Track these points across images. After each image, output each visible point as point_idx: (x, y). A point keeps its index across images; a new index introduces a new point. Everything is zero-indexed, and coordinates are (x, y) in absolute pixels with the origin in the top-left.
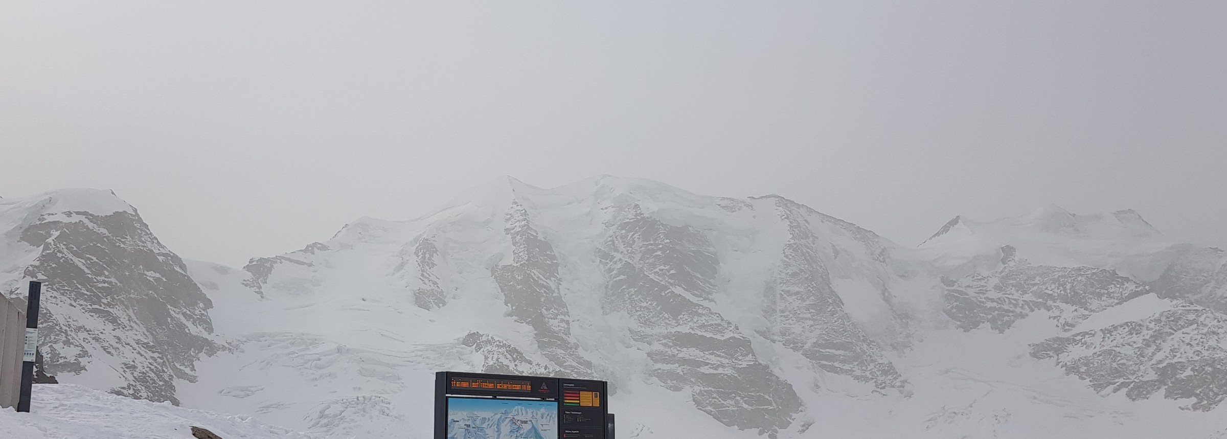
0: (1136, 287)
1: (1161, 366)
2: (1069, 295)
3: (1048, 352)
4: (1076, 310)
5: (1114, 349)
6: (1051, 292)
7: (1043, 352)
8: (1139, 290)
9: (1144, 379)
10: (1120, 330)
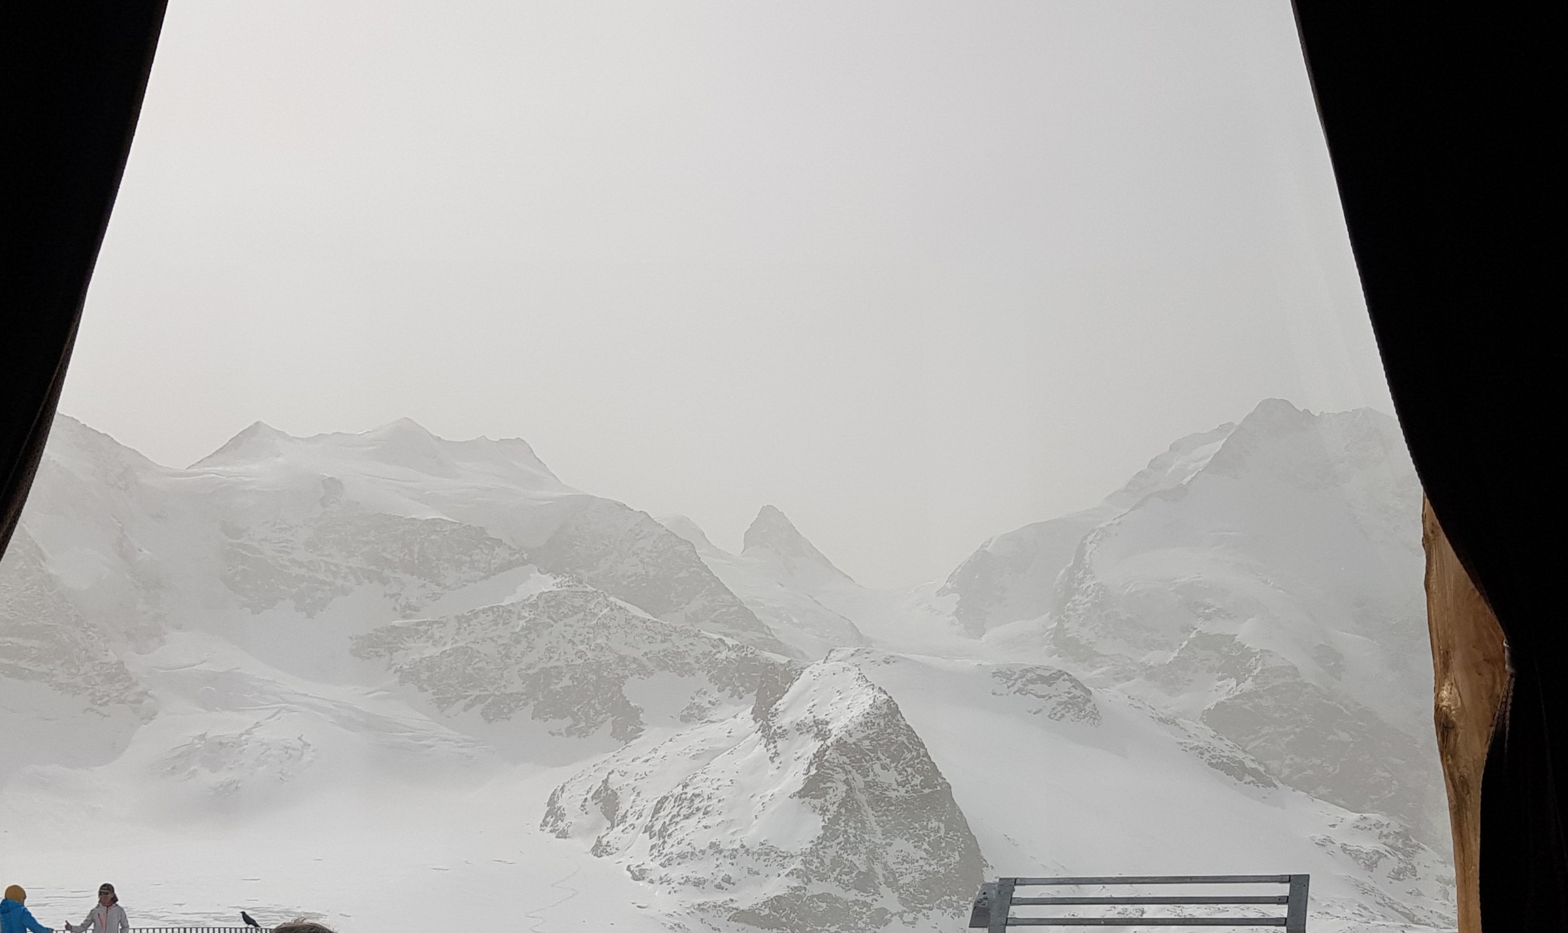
0: (511, 555)
1: (531, 672)
2: (416, 561)
3: (378, 649)
4: (424, 586)
5: (470, 645)
6: (389, 557)
7: (371, 649)
8: (514, 558)
9: (508, 691)
10: (482, 616)
